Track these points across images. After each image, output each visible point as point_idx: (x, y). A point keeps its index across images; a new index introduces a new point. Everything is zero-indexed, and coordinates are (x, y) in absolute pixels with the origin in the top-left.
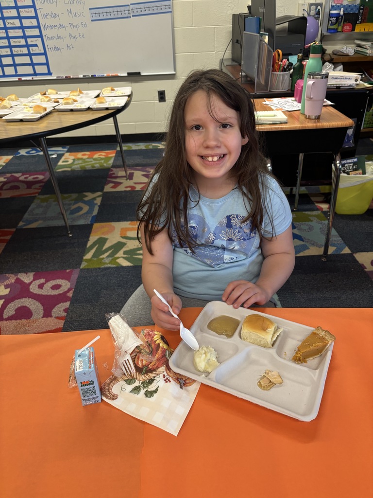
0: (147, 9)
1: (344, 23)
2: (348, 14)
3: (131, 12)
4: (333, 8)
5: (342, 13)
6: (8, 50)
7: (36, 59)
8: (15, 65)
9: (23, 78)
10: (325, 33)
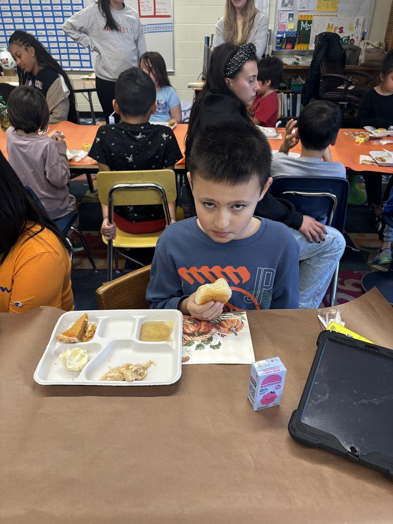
0: (157, 28)
1: (286, 43)
2: (290, 37)
3: (147, 30)
4: (278, 33)
5: (284, 37)
6: (66, 50)
7: (83, 57)
8: (69, 60)
9: (74, 69)
10: (275, 50)
